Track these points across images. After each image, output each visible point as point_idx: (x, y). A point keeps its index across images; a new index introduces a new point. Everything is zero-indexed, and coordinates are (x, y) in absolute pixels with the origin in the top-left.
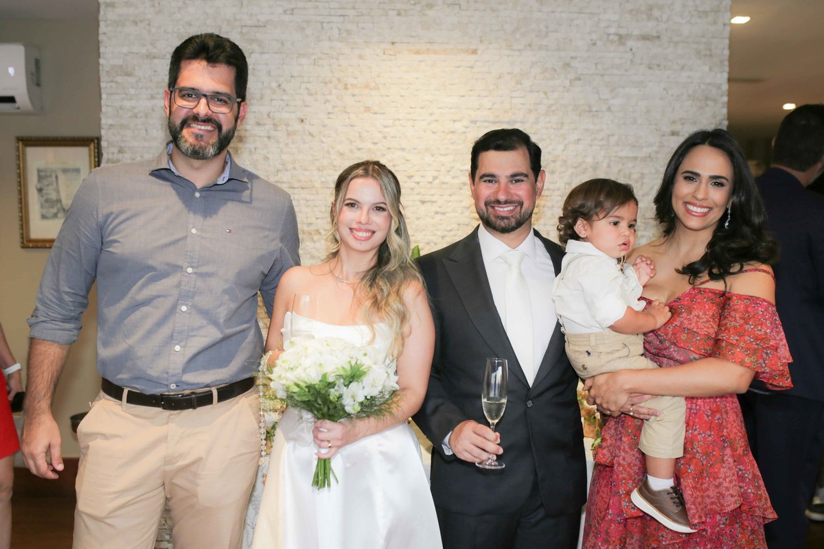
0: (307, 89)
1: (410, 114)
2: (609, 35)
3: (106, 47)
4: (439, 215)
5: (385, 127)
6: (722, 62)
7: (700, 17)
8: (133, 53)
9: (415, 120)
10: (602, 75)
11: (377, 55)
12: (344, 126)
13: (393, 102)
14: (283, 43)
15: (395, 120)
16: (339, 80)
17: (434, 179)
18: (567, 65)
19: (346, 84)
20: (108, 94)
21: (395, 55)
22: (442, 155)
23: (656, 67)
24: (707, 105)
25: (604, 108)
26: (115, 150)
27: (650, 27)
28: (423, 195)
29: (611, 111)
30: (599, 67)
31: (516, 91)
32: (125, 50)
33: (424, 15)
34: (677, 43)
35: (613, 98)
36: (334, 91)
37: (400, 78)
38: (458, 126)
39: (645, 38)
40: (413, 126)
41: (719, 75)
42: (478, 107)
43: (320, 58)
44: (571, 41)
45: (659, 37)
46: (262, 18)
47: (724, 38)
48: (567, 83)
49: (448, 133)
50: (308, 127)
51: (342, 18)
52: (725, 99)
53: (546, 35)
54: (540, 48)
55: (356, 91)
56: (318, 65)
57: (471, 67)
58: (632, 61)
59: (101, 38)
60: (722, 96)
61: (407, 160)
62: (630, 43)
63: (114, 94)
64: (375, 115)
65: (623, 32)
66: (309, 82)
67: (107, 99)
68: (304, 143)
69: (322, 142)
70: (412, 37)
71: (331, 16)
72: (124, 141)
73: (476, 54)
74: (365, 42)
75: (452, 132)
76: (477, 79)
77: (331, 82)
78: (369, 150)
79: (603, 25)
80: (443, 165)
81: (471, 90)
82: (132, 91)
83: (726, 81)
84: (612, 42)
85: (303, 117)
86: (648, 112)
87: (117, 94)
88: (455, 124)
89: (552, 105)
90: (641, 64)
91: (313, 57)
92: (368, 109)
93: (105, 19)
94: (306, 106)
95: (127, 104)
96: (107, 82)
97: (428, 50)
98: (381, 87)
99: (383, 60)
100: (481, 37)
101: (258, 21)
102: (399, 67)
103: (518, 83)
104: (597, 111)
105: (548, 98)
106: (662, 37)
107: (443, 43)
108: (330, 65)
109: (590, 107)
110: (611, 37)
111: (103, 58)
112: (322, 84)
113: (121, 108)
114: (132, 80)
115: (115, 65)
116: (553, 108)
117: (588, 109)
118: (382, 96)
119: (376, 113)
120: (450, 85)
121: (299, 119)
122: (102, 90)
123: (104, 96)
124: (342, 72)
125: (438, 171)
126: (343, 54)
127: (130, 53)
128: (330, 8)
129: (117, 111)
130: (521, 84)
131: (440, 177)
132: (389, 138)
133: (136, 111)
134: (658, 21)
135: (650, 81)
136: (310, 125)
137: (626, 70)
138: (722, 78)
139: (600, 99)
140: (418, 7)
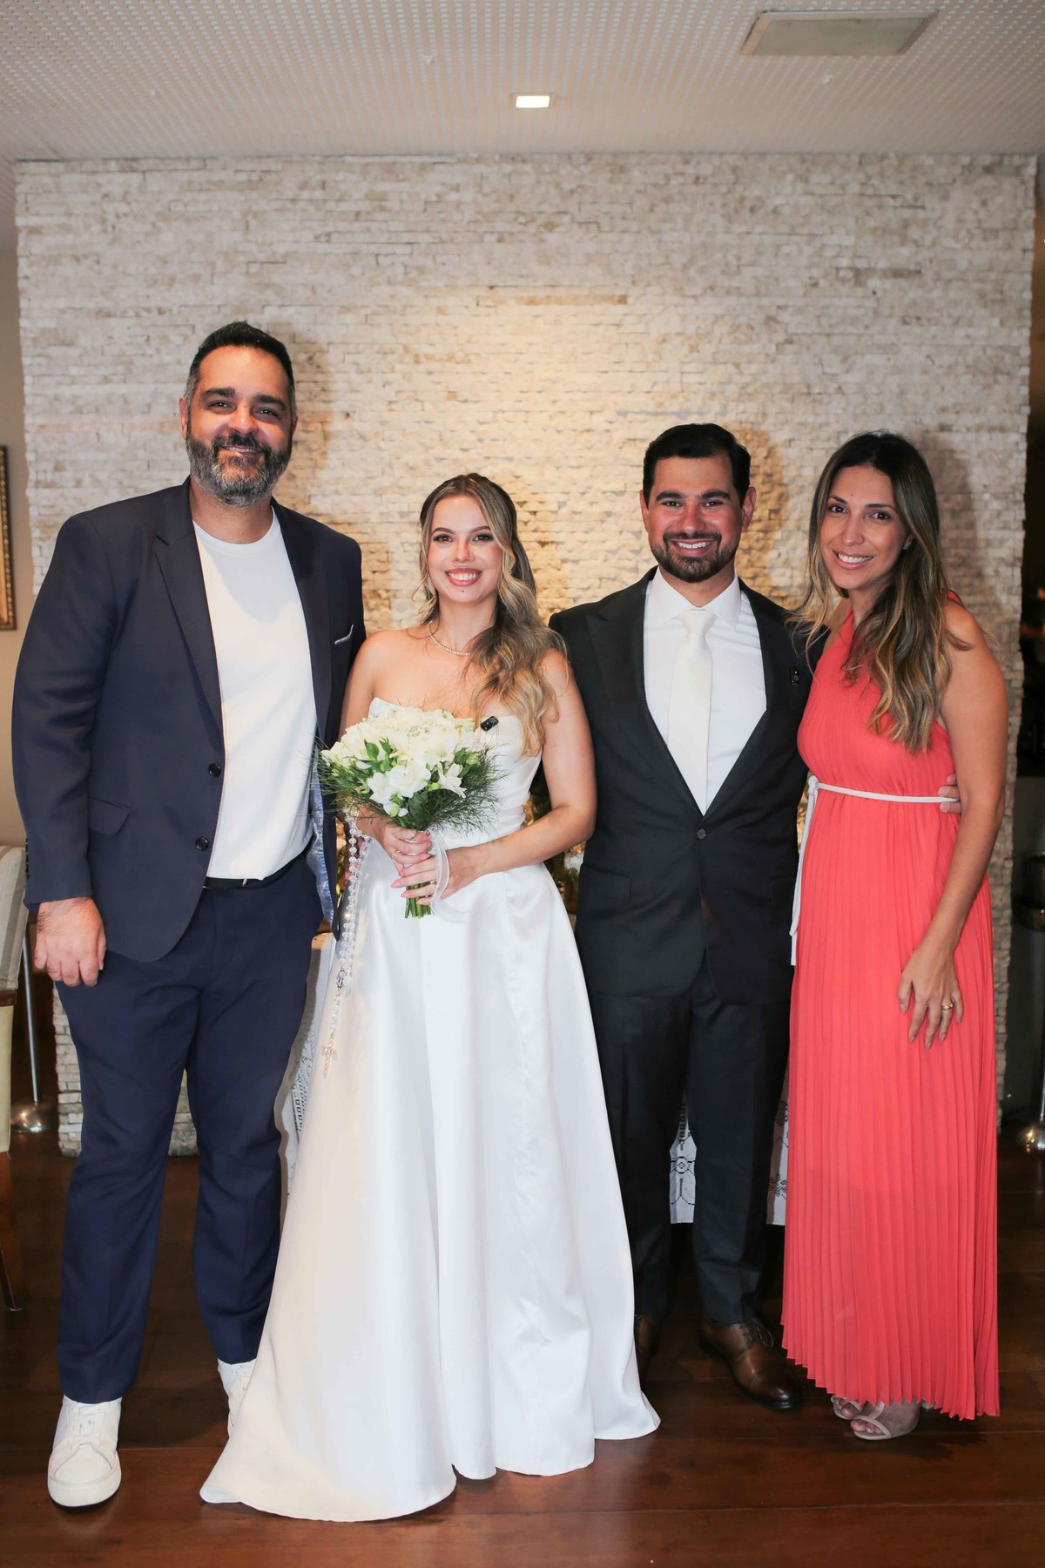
0: (356, 364)
1: (520, 401)
2: (838, 269)
3: (29, 300)
4: (569, 563)
5: (481, 423)
6: (1020, 311)
7: (985, 239)
8: (74, 309)
9: (528, 412)
10: (828, 335)
11: (467, 307)
12: (414, 422)
13: (492, 382)
14: (314, 290)
15: (497, 412)
16: (406, 349)
17: (559, 508)
18: (771, 320)
19: (417, 355)
20: (33, 376)
21: (495, 306)
22: (573, 467)
23: (914, 320)
24: (996, 381)
25: (833, 388)
26: (50, 467)
27: (904, 255)
28: (544, 532)
29: (843, 394)
30: (824, 321)
31: (690, 362)
32: (61, 304)
33: (542, 241)
34: (948, 282)
35: (847, 372)
36: (398, 367)
37: (504, 345)
38: (598, 421)
39: (897, 274)
40: (526, 422)
41: (1015, 333)
42: (628, 389)
43: (375, 314)
44: (777, 279)
45: (918, 272)
46: (282, 249)
47: (1023, 273)
48: (772, 349)
49: (582, 432)
50: (357, 425)
51: (409, 247)
52: (1026, 371)
53: (738, 271)
54: (728, 293)
55: (434, 366)
56: (372, 325)
57: (618, 325)
58: (876, 312)
59: (22, 284)
60: (1021, 366)
61: (517, 477)
62: (874, 283)
63: (44, 375)
64: (465, 405)
65: (861, 264)
66: (358, 353)
67: (33, 383)
68: (352, 451)
69: (380, 449)
70: (522, 276)
71: (393, 243)
72: (63, 452)
73: (625, 303)
74: (446, 286)
75: (588, 431)
76: (627, 344)
77: (393, 353)
78: (456, 460)
79: (829, 253)
80: (575, 484)
81: (617, 363)
82: (73, 371)
83: (1027, 342)
84: (844, 281)
85: (347, 409)
86: (902, 393)
87: (49, 375)
88: (595, 417)
89: (747, 385)
90: (891, 316)
91: (364, 312)
92: (452, 395)
93: (27, 253)
94: (355, 391)
95: (67, 392)
96: (34, 357)
97: (548, 297)
98: (473, 358)
99: (477, 316)
100: (632, 276)
101: (274, 254)
102: (500, 325)
103: (693, 349)
104: (820, 394)
105: (741, 373)
106: (923, 271)
107: (572, 286)
108: (391, 324)
109: (809, 387)
110: (842, 273)
111: (28, 318)
112: (378, 356)
113: (56, 398)
114: (74, 352)
115: (45, 329)
116: (750, 390)
117: (806, 391)
118: (474, 373)
119: (465, 401)
120: (584, 353)
121: (342, 412)
122: (26, 371)
123: (28, 380)
124: (411, 334)
125: (568, 493)
126: (411, 306)
127: (69, 308)
128: (389, 232)
129: (50, 403)
130: (698, 352)
131: (568, 503)
132: (487, 441)
133: (80, 402)
134: (918, 246)
135: (905, 344)
136: (361, 421)
137: (867, 327)
138: (1020, 337)
139: (824, 373)
140: (532, 228)
